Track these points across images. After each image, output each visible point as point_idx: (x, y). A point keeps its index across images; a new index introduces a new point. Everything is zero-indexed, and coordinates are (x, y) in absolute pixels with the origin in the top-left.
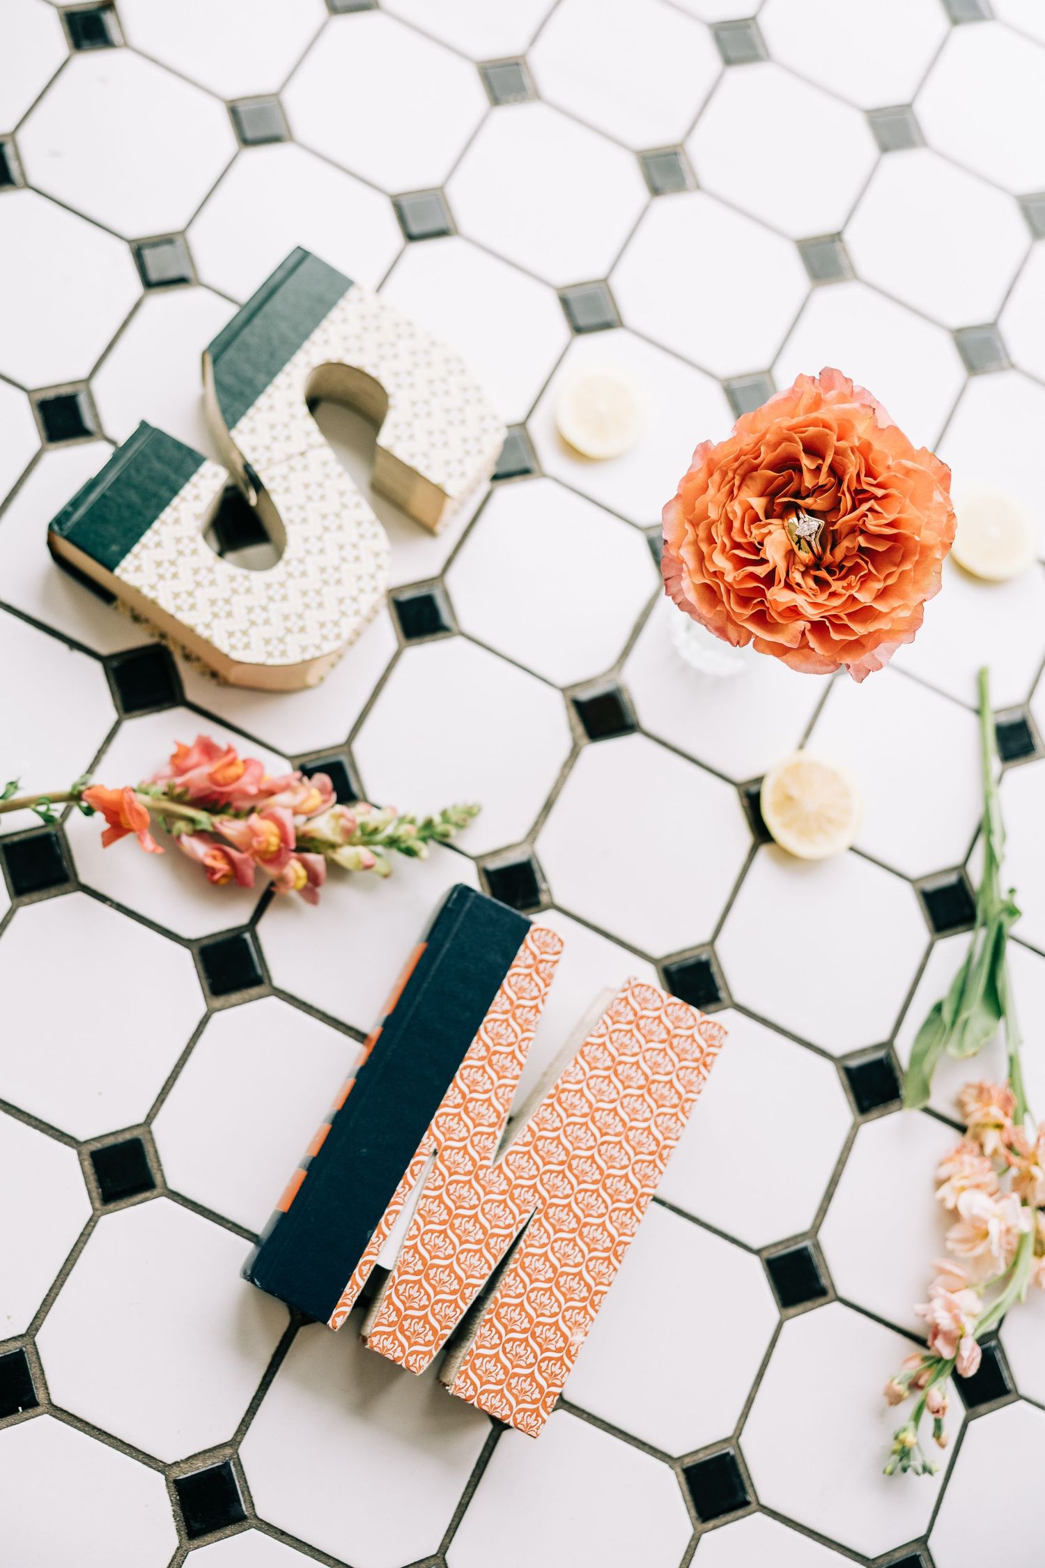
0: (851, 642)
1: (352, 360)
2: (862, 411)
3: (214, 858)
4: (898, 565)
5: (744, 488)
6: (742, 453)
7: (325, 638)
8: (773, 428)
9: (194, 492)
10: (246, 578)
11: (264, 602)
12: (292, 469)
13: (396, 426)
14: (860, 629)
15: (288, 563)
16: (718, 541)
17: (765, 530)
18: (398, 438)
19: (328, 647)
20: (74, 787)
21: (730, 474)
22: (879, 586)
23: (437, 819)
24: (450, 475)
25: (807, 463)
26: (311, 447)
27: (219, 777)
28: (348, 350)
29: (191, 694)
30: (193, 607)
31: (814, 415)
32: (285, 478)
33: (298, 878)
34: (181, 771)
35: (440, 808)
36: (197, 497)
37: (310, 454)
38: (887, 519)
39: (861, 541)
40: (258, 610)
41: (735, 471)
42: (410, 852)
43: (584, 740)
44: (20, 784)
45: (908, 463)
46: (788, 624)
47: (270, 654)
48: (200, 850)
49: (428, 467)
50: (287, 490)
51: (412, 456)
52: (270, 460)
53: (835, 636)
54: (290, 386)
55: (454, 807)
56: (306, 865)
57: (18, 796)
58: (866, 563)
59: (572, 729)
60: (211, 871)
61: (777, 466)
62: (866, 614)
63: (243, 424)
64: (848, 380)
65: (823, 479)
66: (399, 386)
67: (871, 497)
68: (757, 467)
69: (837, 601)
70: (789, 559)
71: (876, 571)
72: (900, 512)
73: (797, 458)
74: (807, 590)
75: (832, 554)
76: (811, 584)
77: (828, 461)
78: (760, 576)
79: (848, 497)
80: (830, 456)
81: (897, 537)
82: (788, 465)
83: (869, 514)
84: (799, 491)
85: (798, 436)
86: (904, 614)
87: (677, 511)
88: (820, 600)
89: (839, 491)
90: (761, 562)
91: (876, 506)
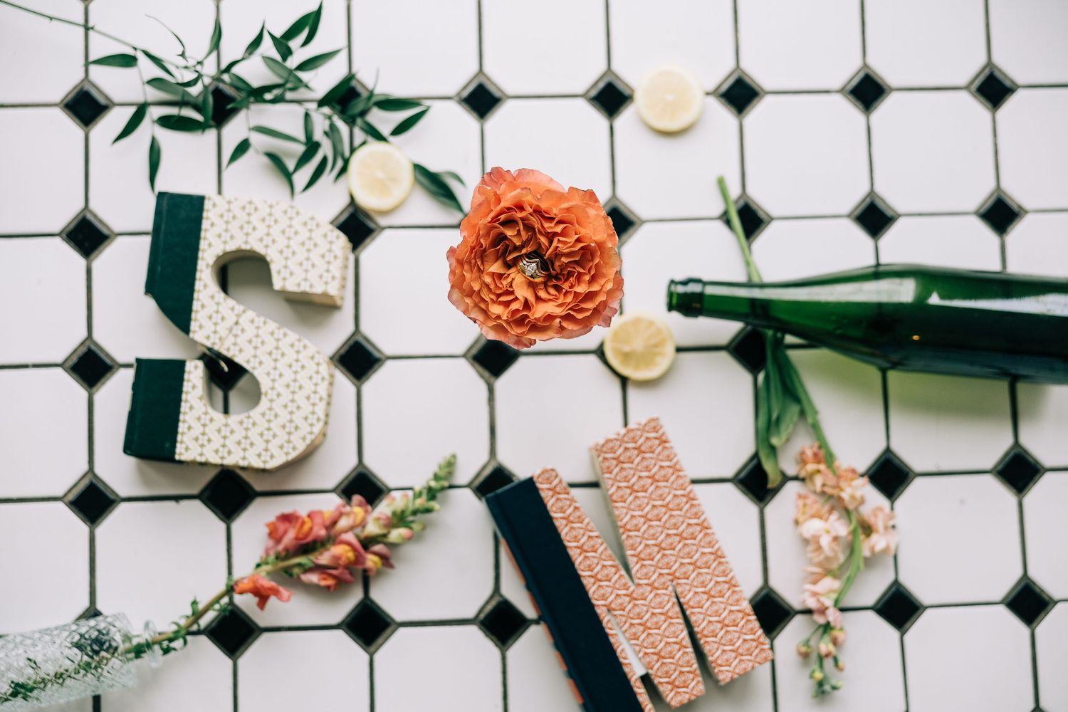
0: (588, 317)
1: (231, 247)
2: (524, 192)
3: (324, 579)
4: (592, 260)
5: (485, 263)
6: (473, 248)
7: (311, 425)
8: (481, 227)
9: (190, 384)
10: (249, 417)
11: (266, 425)
12: (236, 336)
13: (279, 272)
14: (590, 305)
15: (266, 394)
16: (487, 299)
17: (509, 280)
18: (284, 279)
19: (317, 428)
20: (227, 586)
21: (473, 261)
22: (587, 278)
23: (433, 484)
24: (326, 283)
25: (509, 233)
26: (238, 316)
27: (301, 536)
28: (225, 242)
29: (258, 487)
30: (229, 452)
31: (499, 208)
32: (235, 344)
33: (375, 563)
34: (278, 541)
35: (431, 475)
36: (194, 387)
37: (241, 321)
38: (570, 243)
39: (564, 260)
40: (266, 432)
41: (475, 258)
42: (428, 511)
43: (492, 379)
44: (198, 600)
45: (565, 205)
46: (550, 324)
47: (287, 454)
48: (313, 578)
49: (311, 286)
50: (241, 351)
51: (299, 285)
52: (220, 339)
53: (580, 316)
54: (205, 286)
55: (440, 467)
56: (376, 554)
57: (201, 607)
58: (574, 268)
59: (482, 376)
60: (328, 587)
61: (494, 243)
62: (590, 296)
63: (194, 326)
64: (508, 171)
65: (524, 236)
66: (267, 246)
67: (555, 234)
68: (485, 251)
69: (570, 299)
70: (532, 285)
71: (581, 270)
72: (576, 234)
73: (502, 233)
74: (551, 297)
75: (554, 270)
76: (552, 291)
77: (522, 227)
78: (521, 309)
79: (543, 240)
80: (520, 222)
81: (583, 248)
82: (501, 238)
83: (560, 245)
84: (516, 248)
85: (496, 224)
86: (610, 286)
87: (456, 295)
88: (560, 301)
89: (537, 239)
90: (516, 299)
91: (561, 239)
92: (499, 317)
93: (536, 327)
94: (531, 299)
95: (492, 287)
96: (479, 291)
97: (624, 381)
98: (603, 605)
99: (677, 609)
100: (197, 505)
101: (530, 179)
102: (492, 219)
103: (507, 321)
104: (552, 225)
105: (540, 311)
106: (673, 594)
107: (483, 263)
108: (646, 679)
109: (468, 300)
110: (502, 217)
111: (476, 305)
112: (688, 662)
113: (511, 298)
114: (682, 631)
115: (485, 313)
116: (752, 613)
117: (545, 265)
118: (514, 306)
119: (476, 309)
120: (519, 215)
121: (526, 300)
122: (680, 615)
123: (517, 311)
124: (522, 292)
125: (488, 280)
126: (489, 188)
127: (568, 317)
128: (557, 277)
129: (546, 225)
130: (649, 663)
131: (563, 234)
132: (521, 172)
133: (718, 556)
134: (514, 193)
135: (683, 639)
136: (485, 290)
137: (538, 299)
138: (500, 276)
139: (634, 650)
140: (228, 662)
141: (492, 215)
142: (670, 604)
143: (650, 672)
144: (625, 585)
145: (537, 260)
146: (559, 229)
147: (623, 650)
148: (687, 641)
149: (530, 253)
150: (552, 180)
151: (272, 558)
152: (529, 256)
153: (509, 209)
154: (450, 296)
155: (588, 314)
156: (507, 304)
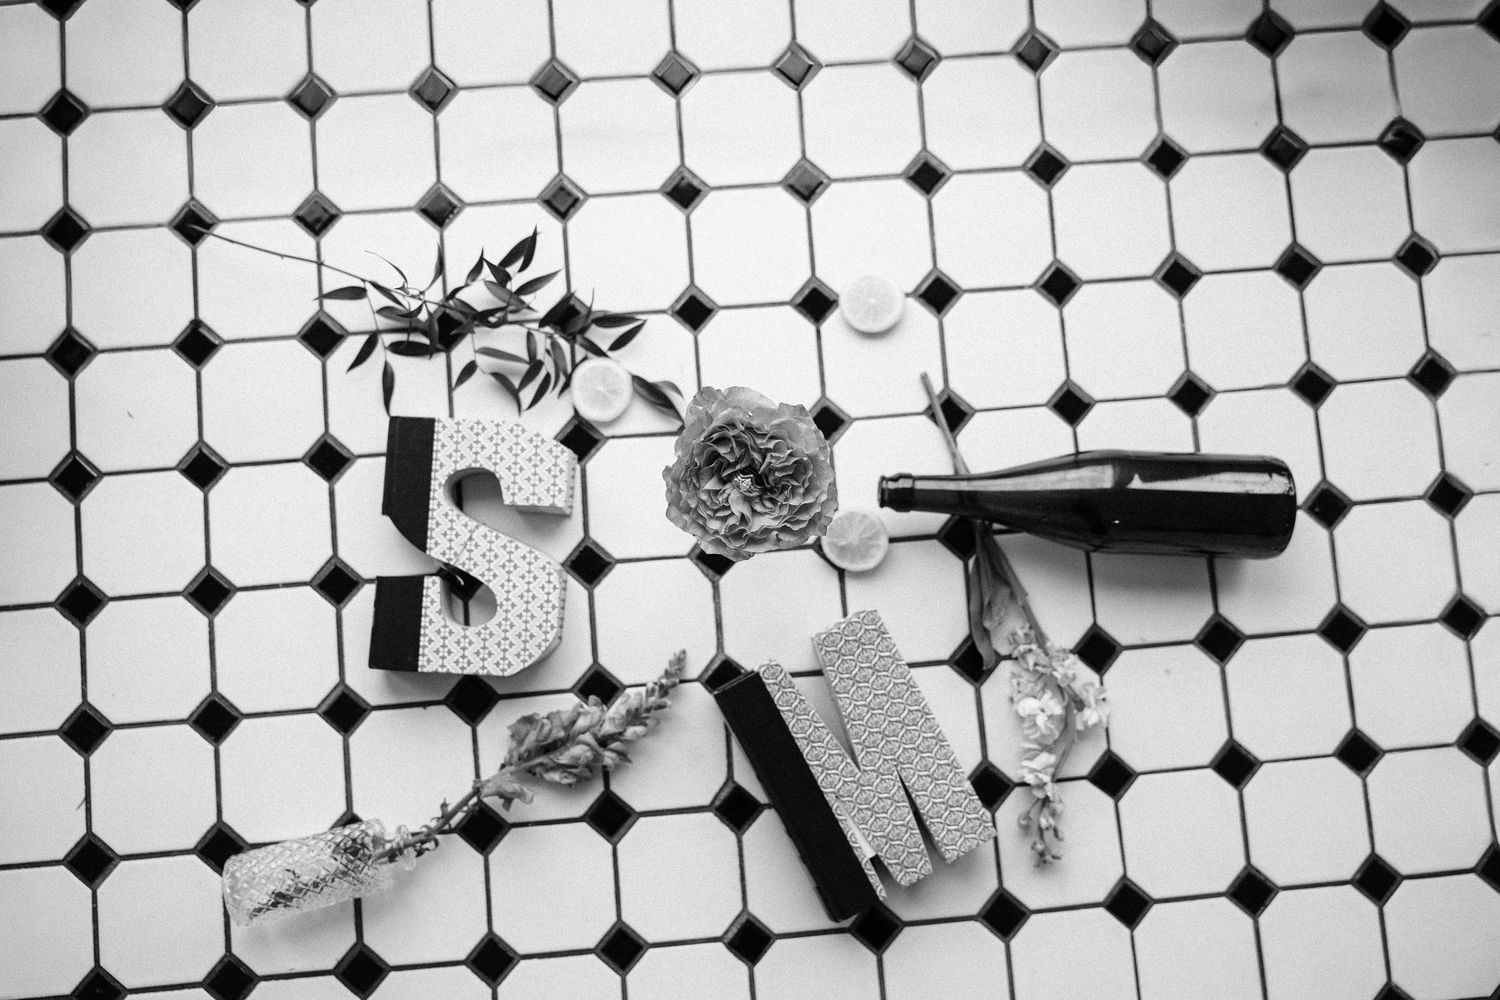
1: (461, 466)
2: (735, 411)
3: (566, 777)
4: (806, 473)
5: (701, 481)
6: (688, 467)
7: (546, 633)
8: (695, 446)
9: (429, 599)
10: (486, 628)
11: (503, 635)
12: (470, 551)
13: (508, 488)
14: (806, 517)
15: (501, 605)
16: (705, 515)
17: (725, 496)
18: (514, 494)
19: (550, 637)
20: (474, 788)
21: (689, 480)
22: (802, 490)
23: (664, 681)
24: (554, 496)
25: (722, 451)
26: (472, 532)
27: (541, 738)
28: (456, 462)
29: (500, 691)
30: (469, 663)
31: (710, 428)
32: (470, 559)
33: (613, 760)
34: (521, 742)
35: (662, 673)
36: (432, 602)
37: (474, 537)
38: (783, 458)
39: (777, 474)
40: (503, 642)
41: (690, 476)
42: (661, 707)
43: (717, 577)
44: (447, 802)
45: (776, 422)
46: (768, 537)
47: (524, 661)
48: (555, 776)
49: (539, 499)
50: (475, 565)
51: (527, 499)
52: (456, 554)
53: (796, 528)
54: (439, 505)
55: (671, 663)
56: (612, 751)
57: (450, 808)
58: (788, 482)
59: (707, 575)
60: (570, 785)
61: (709, 462)
62: (805, 508)
63: (430, 543)
64: (719, 390)
65: (738, 453)
66: (495, 464)
67: (768, 450)
68: (700, 468)
69: (785, 512)
70: (748, 500)
71: (796, 484)
72: (788, 449)
73: (716, 451)
74: (767, 511)
75: (768, 484)
76: (768, 504)
77: (734, 445)
78: (738, 524)
79: (756, 456)
80: (733, 441)
81: (796, 462)
82: (715, 456)
83: (773, 461)
84: (730, 465)
85: (709, 443)
86: (824, 498)
87: (674, 512)
88: (776, 514)
89: (750, 455)
90: (732, 514)
91: (774, 454)
92: (717, 532)
93: (753, 540)
94: (747, 513)
95: (708, 503)
96: (696, 508)
97: (842, 573)
98: (831, 793)
99: (903, 793)
100: (443, 709)
101: (742, 396)
102: (705, 438)
103: (725, 536)
104: (765, 441)
105: (757, 525)
106: (898, 779)
107: (699, 481)
108: (876, 861)
109: (686, 517)
110: (715, 436)
111: (694, 521)
112: (916, 843)
113: (727, 513)
114: (909, 814)
115: (704, 528)
116: (974, 793)
117: (759, 480)
118: (731, 521)
119: (694, 525)
120: (731, 433)
121: (743, 515)
122: (906, 798)
123: (734, 526)
124: (739, 508)
125: (704, 497)
126: (701, 408)
127: (784, 529)
128: (772, 491)
129: (759, 441)
130: (878, 846)
131: (776, 449)
132: (732, 390)
133: (940, 740)
134: (725, 412)
135: (910, 820)
136: (702, 507)
137: (754, 512)
138: (716, 493)
139: (864, 834)
140: (480, 858)
141: (705, 434)
142: (896, 788)
143: (880, 854)
144: (852, 772)
145: (752, 476)
146: (771, 445)
147: (852, 834)
148: (913, 823)
149: (745, 468)
150: (762, 396)
151: (516, 757)
152: (743, 472)
153: (721, 427)
154: (668, 514)
155: (804, 525)
156: (724, 519)
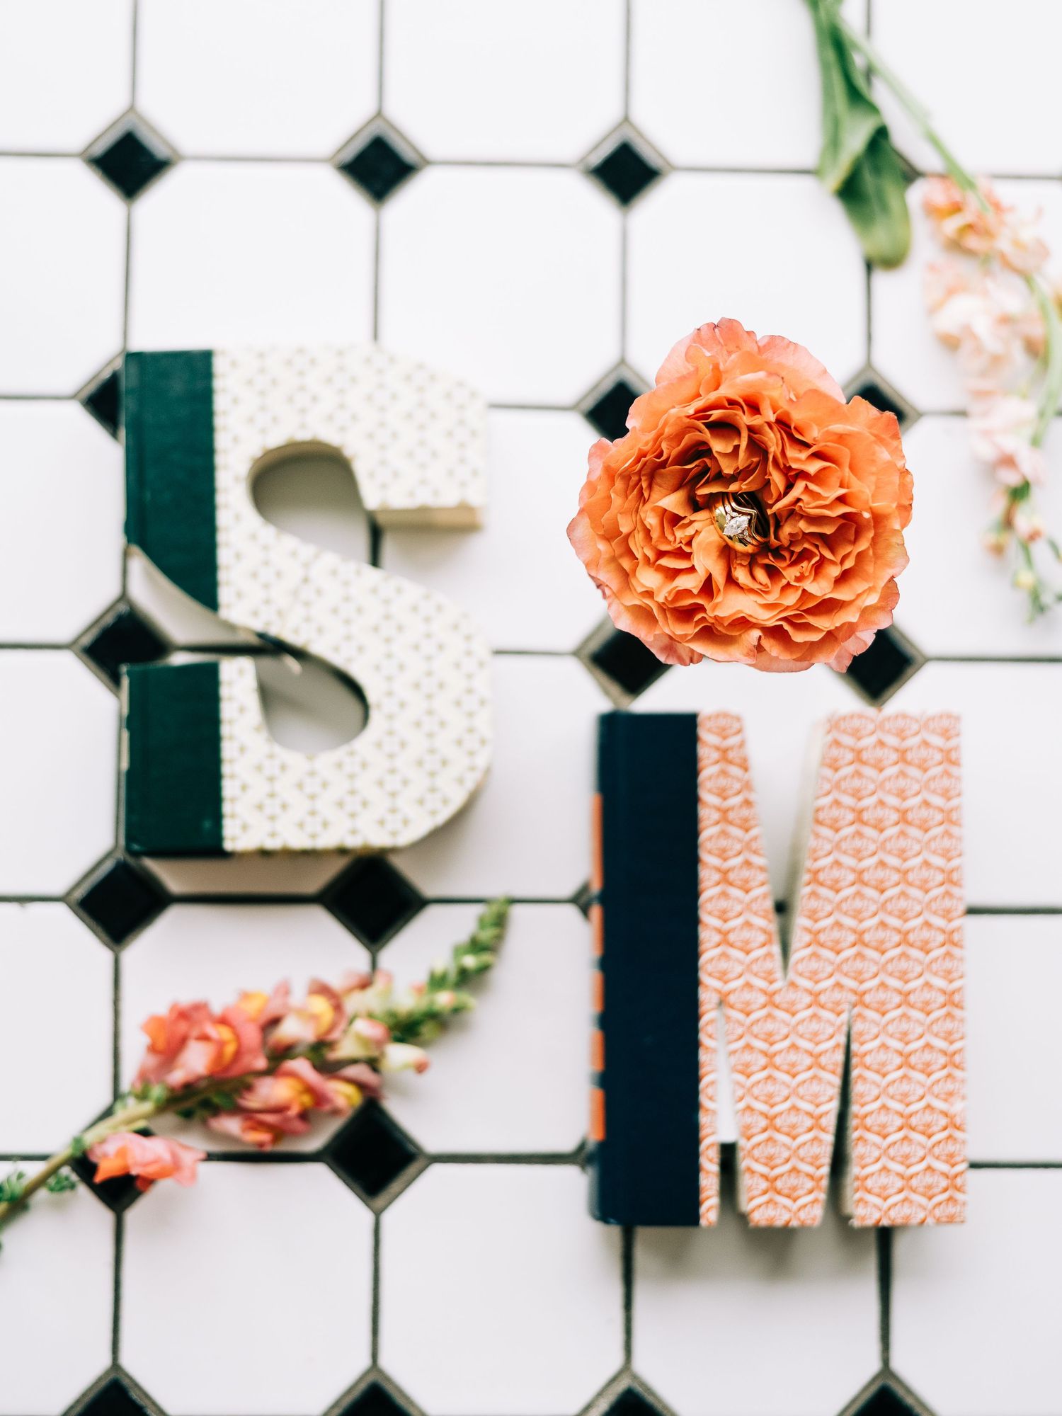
0: (812, 645)
2: (771, 380)
4: (854, 542)
5: (656, 488)
8: (672, 421)
14: (825, 623)
16: (639, 555)
17: (690, 531)
22: (835, 571)
25: (718, 446)
31: (713, 397)
38: (826, 498)
39: (803, 526)
41: (638, 474)
45: (838, 428)
46: (740, 635)
53: (799, 637)
58: (817, 547)
61: (684, 457)
62: (828, 606)
64: (750, 333)
65: (743, 460)
67: (803, 475)
68: (663, 465)
69: (791, 599)
70: (727, 553)
71: (828, 554)
72: (841, 486)
73: (705, 443)
74: (756, 586)
75: (777, 537)
76: (761, 575)
77: (744, 443)
78: (695, 591)
79: (777, 479)
80: (745, 434)
81: (844, 516)
82: (700, 451)
83: (805, 498)
84: (720, 477)
85: (700, 424)
86: (872, 599)
87: (584, 528)
88: (771, 599)
89: (765, 472)
90: (692, 569)
91: (812, 487)
92: (649, 594)
93: (709, 633)
94: (719, 579)
95: (655, 535)
96: (628, 535)
101: (789, 360)
102: (697, 412)
103: (662, 607)
104: (804, 455)
105: (730, 605)
107: (650, 487)
109: (602, 546)
110: (716, 414)
111: (614, 559)
113: (681, 564)
115: (626, 576)
117: (762, 525)
118: (685, 582)
119: (613, 566)
120: (745, 419)
121: (709, 579)
123: (688, 592)
124: (706, 562)
125: (652, 521)
126: (708, 354)
127: (776, 633)
128: (777, 553)
129: (792, 452)
131: (817, 478)
132: (773, 341)
134: (750, 377)
136: (639, 536)
137: (731, 581)
138: (675, 520)
141: (699, 404)
145: (753, 512)
146: (813, 467)
149: (741, 495)
150: (825, 372)
152: (739, 498)
153: (732, 403)
154: (571, 529)
155: (815, 637)
156: (673, 574)
